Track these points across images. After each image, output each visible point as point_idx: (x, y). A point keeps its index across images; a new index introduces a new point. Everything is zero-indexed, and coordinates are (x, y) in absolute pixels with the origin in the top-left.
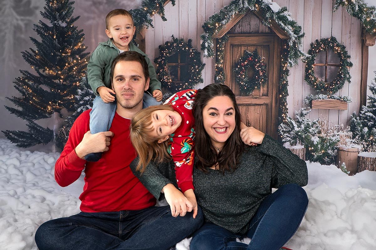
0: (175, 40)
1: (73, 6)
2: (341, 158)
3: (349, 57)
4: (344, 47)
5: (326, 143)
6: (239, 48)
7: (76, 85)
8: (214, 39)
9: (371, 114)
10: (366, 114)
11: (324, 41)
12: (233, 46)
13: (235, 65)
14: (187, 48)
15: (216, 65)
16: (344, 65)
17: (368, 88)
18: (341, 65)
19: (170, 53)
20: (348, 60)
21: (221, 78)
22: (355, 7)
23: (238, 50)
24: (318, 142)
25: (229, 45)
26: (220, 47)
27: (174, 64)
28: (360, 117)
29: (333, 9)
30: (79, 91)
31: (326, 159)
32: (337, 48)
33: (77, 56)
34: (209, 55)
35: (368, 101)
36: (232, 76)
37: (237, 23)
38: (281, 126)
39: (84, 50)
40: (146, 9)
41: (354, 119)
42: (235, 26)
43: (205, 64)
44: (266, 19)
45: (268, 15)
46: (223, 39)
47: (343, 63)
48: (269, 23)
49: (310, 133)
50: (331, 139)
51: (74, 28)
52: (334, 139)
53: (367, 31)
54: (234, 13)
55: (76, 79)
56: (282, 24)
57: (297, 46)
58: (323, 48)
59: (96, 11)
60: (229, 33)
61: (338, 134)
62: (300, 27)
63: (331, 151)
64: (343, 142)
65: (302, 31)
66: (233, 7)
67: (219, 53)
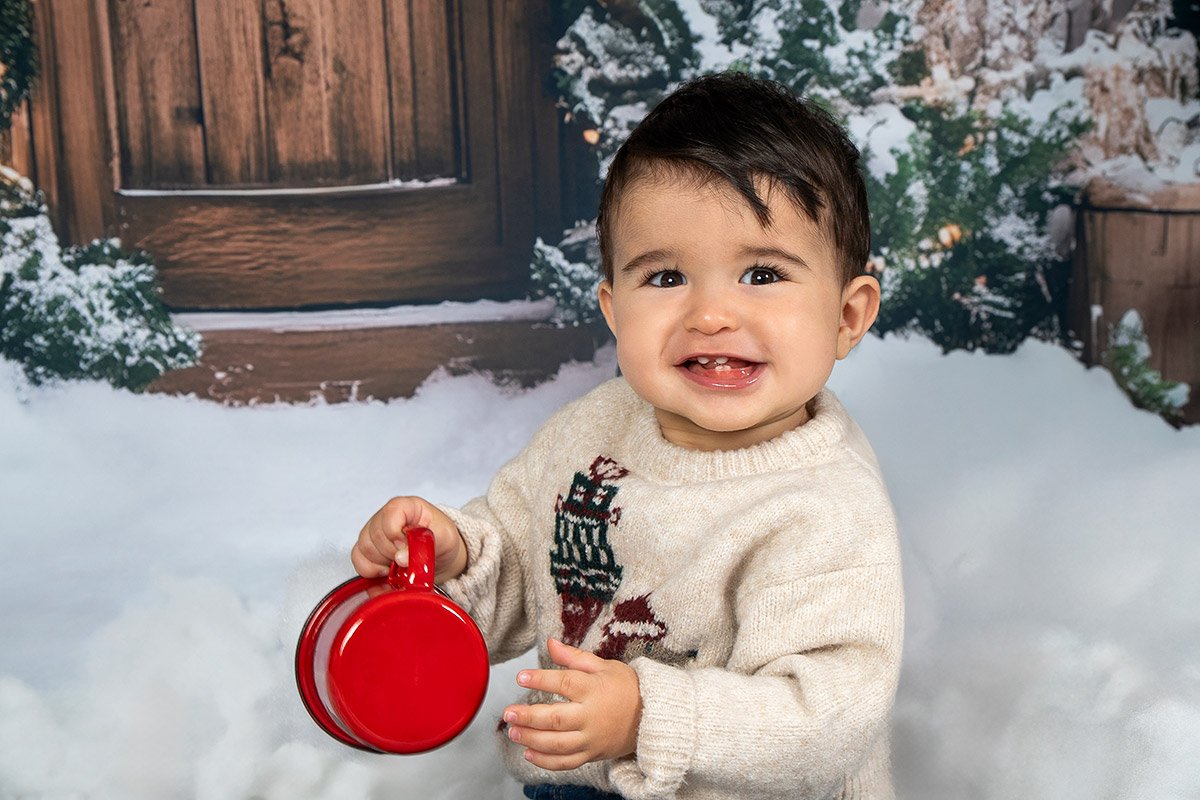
2: (1105, 277)
5: (976, 157)
24: (902, 160)
31: (983, 298)
38: (576, 38)
49: (836, 81)
50: (1011, 122)
52: (1037, 111)
61: (1069, 60)
63: (1022, 226)
64: (1115, 130)
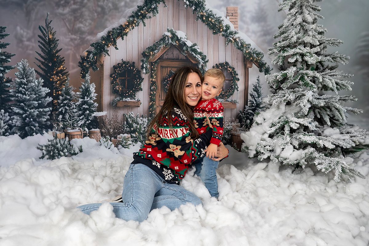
0: (124, 62)
1: (58, 42)
2: (233, 140)
3: (237, 75)
4: (234, 69)
6: (166, 69)
7: (58, 94)
8: (150, 62)
9: (251, 111)
10: (248, 111)
11: (221, 65)
12: (162, 67)
13: (163, 80)
14: (132, 68)
15: (151, 79)
16: (234, 80)
17: (249, 95)
18: (232, 80)
19: (120, 71)
20: (237, 77)
21: (154, 88)
22: (239, 43)
23: (166, 70)
25: (160, 67)
26: (153, 68)
27: (123, 78)
28: (244, 113)
29: (225, 44)
30: (61, 97)
32: (229, 69)
33: (60, 75)
34: (146, 73)
35: (249, 103)
36: (161, 87)
37: (165, 53)
39: (65, 70)
40: (104, 42)
41: (241, 114)
42: (163, 54)
43: (143, 79)
44: (184, 51)
45: (185, 48)
46: (155, 62)
47: (234, 78)
48: (186, 53)
50: (227, 128)
51: (58, 57)
52: (229, 128)
53: (247, 59)
54: (162, 46)
55: (59, 89)
56: (194, 54)
57: (204, 68)
58: (221, 69)
59: (72, 44)
60: (159, 59)
61: (231, 124)
62: (205, 56)
63: (227, 136)
64: (234, 130)
65: (207, 58)
66: (162, 42)
67: (153, 72)
